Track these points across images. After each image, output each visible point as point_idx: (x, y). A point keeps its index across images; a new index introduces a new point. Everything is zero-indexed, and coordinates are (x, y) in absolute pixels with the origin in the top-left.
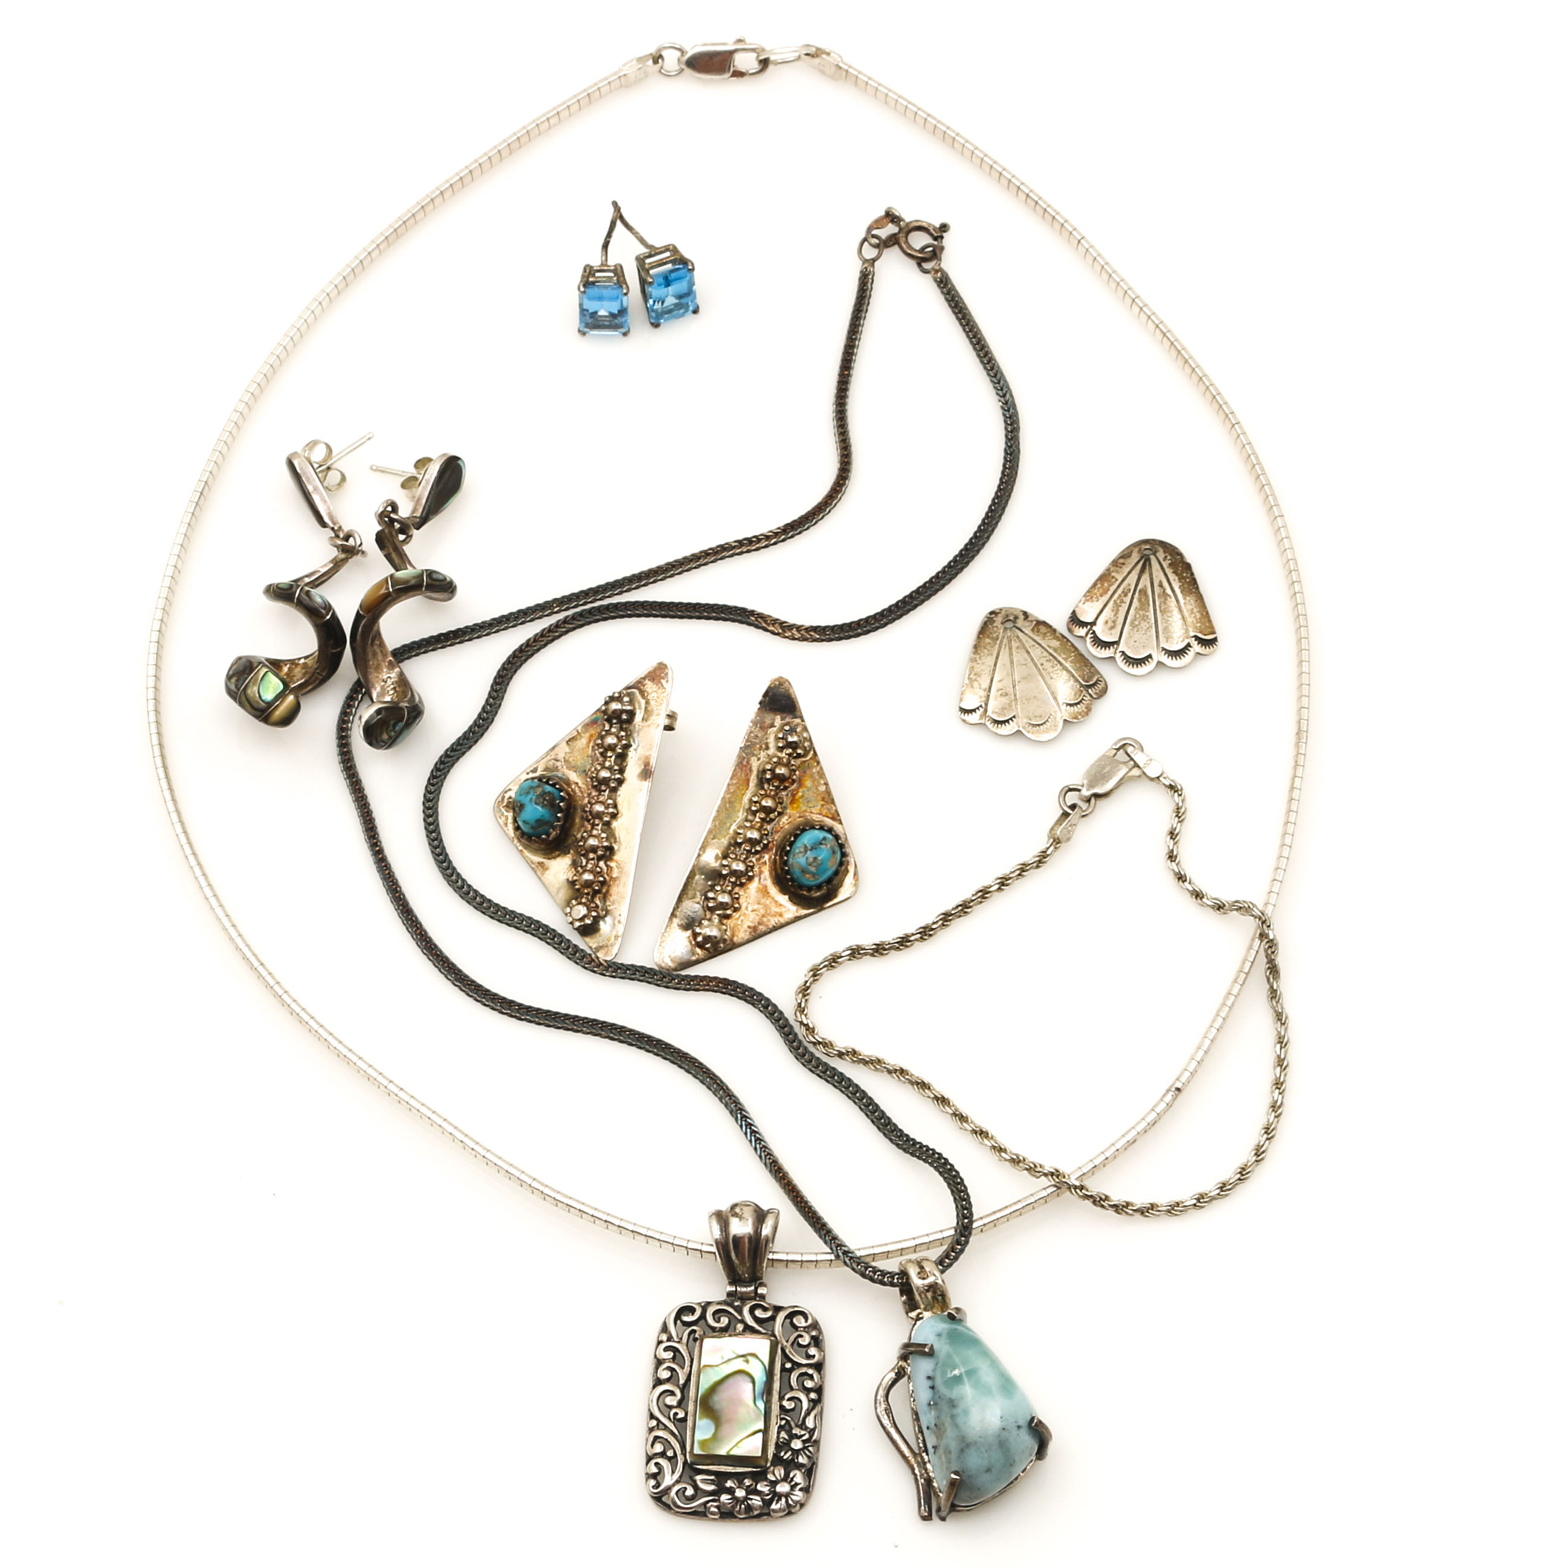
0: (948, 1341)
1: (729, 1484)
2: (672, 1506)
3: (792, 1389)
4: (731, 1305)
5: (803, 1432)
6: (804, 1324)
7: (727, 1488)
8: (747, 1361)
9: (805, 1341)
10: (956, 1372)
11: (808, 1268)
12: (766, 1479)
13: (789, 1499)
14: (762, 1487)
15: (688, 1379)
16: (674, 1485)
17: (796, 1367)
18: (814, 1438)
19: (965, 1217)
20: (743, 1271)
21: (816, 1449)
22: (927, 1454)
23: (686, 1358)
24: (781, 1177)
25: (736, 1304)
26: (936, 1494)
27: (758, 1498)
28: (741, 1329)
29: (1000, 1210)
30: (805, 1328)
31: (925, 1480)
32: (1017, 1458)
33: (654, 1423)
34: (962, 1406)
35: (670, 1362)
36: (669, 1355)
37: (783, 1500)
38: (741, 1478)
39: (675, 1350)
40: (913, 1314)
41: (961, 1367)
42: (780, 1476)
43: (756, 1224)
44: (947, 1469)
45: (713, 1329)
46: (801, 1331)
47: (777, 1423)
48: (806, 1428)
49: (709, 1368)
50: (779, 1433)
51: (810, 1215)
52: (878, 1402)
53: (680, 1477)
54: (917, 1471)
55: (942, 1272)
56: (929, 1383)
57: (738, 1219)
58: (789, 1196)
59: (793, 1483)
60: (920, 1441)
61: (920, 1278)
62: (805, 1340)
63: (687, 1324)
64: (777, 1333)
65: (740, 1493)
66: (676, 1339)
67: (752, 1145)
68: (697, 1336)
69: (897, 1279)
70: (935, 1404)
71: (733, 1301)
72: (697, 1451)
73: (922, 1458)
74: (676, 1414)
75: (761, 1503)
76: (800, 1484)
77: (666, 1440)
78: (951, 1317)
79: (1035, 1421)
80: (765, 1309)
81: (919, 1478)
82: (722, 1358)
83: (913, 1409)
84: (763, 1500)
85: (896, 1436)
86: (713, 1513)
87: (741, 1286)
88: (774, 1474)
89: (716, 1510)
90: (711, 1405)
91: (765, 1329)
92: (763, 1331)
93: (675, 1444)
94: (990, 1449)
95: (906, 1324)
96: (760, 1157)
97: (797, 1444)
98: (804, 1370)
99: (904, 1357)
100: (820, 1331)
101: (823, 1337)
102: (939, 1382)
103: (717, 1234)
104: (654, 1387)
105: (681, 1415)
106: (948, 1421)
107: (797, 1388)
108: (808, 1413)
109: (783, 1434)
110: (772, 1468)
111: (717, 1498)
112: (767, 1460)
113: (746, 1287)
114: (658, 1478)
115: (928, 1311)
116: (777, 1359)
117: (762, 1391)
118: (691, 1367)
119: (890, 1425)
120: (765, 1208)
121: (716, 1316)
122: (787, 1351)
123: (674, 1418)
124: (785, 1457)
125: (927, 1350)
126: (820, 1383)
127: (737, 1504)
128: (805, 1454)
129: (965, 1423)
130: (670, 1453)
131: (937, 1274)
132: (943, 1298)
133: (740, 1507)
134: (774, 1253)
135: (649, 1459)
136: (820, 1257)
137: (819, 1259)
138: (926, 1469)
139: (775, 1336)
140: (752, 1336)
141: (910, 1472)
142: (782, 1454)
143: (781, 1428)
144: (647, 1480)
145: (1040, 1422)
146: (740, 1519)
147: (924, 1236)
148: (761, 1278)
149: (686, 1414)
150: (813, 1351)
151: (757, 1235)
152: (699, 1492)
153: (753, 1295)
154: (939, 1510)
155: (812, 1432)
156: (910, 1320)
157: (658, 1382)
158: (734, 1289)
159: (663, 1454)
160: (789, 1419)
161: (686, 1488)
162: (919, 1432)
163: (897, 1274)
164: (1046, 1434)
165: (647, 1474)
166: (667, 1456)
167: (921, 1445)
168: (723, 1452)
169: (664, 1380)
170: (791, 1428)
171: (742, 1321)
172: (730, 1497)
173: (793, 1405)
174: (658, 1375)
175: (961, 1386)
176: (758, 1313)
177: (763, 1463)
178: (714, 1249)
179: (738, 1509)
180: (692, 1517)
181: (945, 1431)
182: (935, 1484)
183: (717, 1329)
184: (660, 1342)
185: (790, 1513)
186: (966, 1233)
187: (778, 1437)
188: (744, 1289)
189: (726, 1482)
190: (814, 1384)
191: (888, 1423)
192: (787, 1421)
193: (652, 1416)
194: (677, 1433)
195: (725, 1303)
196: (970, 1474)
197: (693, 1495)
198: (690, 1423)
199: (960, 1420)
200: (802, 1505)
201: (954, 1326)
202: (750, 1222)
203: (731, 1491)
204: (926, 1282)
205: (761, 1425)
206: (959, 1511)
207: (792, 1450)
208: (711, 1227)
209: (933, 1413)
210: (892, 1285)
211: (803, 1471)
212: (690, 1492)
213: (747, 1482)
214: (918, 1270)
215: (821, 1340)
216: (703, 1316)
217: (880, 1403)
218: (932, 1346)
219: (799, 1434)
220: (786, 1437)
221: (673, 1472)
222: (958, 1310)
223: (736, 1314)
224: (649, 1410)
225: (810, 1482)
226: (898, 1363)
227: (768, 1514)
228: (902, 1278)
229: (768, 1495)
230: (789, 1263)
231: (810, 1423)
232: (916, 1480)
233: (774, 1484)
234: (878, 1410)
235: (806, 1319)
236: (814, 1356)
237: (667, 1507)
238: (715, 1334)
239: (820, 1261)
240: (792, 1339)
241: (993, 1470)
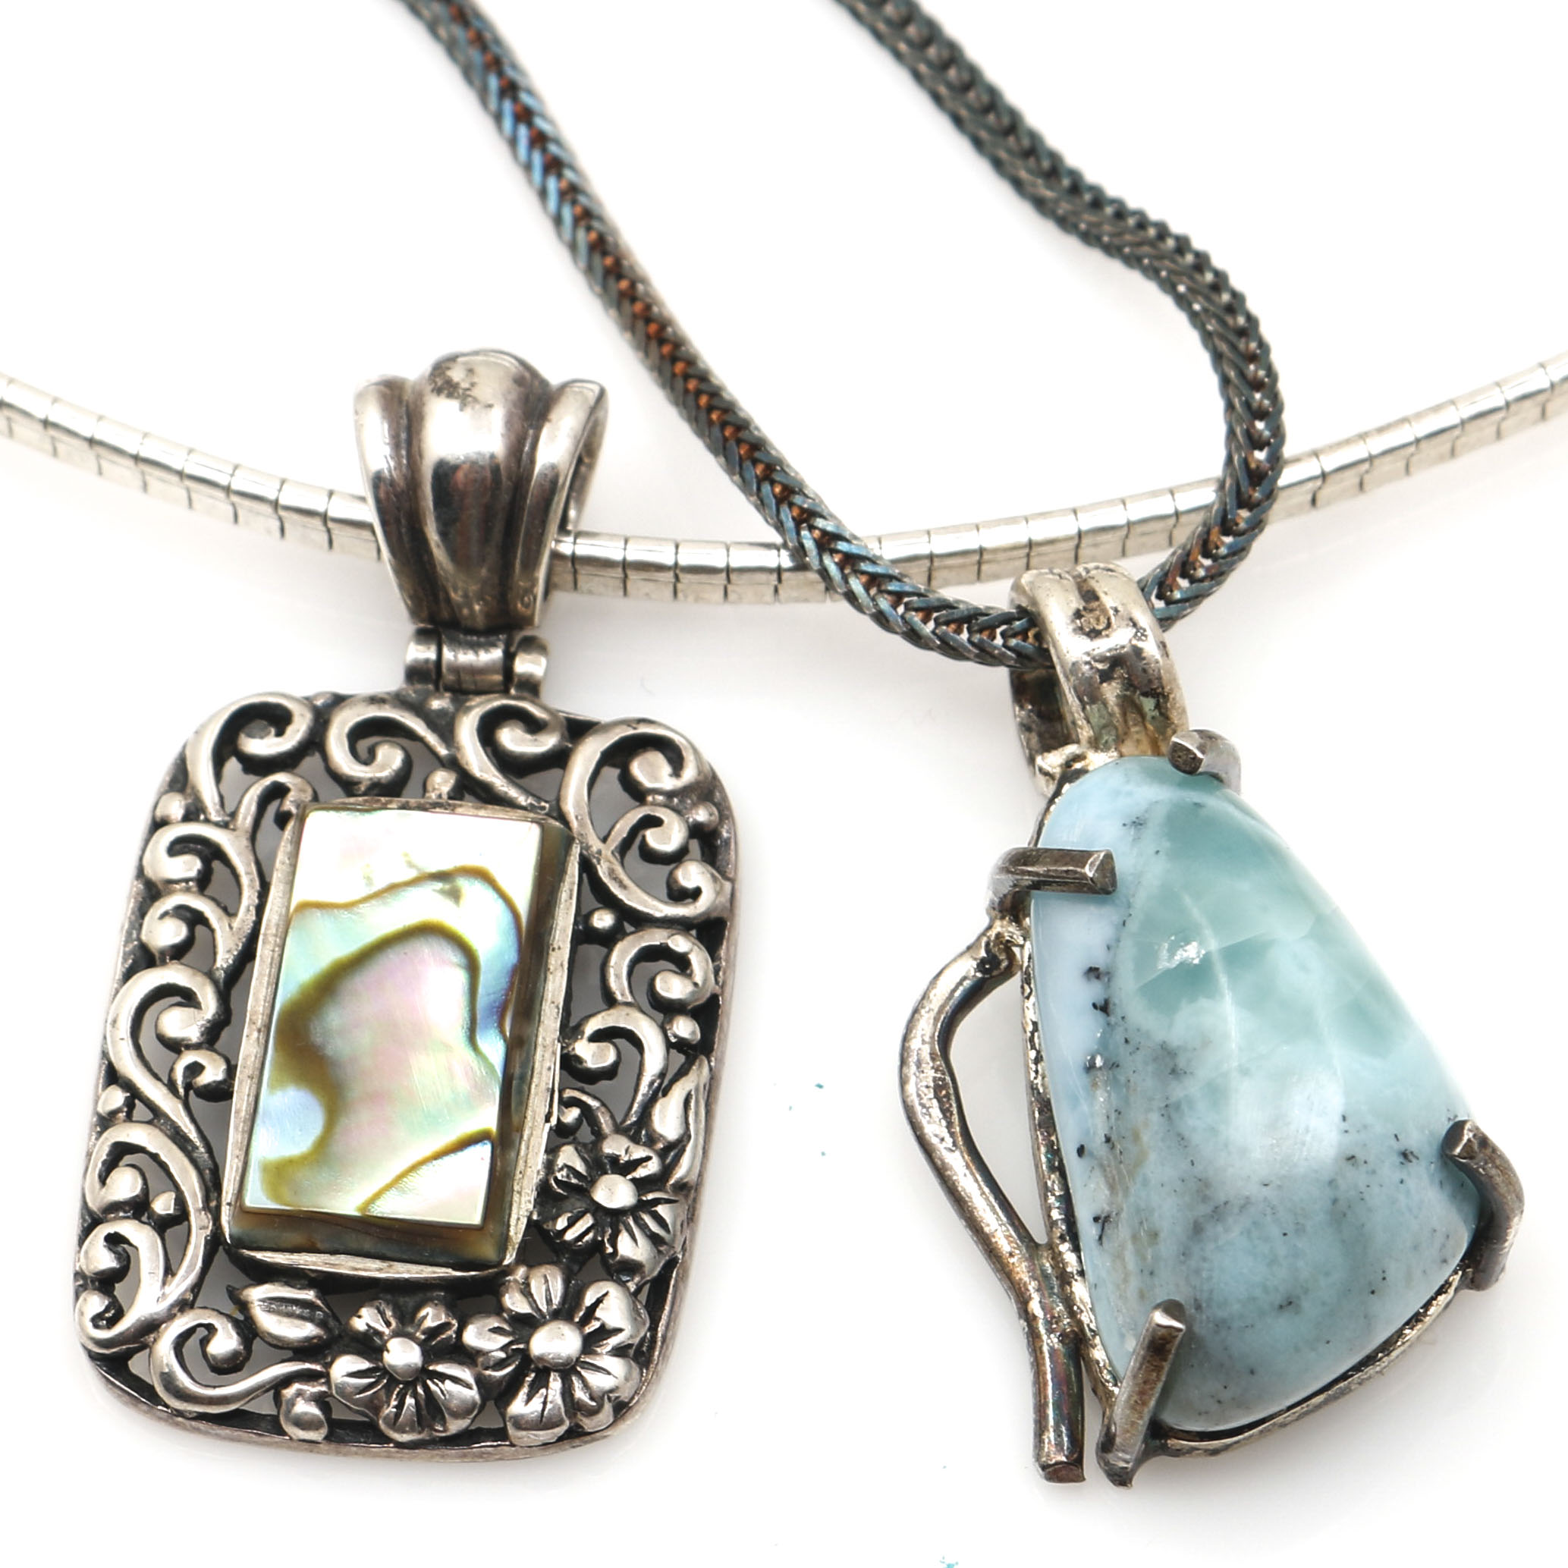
0: (1167, 844)
1: (366, 1319)
2: (160, 1390)
3: (610, 1001)
4: (418, 709)
5: (639, 1152)
6: (669, 783)
7: (358, 1333)
8: (455, 895)
9: (667, 839)
10: (1191, 953)
11: (697, 599)
12: (499, 1310)
13: (577, 1384)
14: (481, 1336)
15: (247, 955)
16: (170, 1317)
17: (629, 928)
18: (679, 1173)
19: (1257, 443)
20: (466, 596)
21: (683, 1217)
22: (1076, 1249)
23: (245, 880)
24: (622, 295)
25: (436, 704)
26: (1099, 1389)
27: (466, 1374)
28: (445, 789)
29: (1381, 430)
30: (670, 795)
31: (1063, 1337)
32: (1395, 1271)
33: (116, 1098)
34: (1203, 1072)
35: (188, 890)
36: (188, 866)
37: (555, 1384)
38: (410, 1302)
39: (211, 854)
40: (1053, 761)
41: (1208, 932)
42: (549, 1301)
43: (517, 426)
44: (1142, 1296)
45: (348, 786)
46: (654, 804)
47: (547, 1119)
48: (651, 1140)
49: (318, 913)
50: (552, 1150)
51: (714, 416)
52: (912, 1060)
53: (196, 1288)
54: (1035, 1307)
55: (1165, 622)
56: (1094, 991)
57: (454, 404)
58: (647, 354)
59: (595, 1325)
60: (1052, 1200)
61: (1080, 630)
62: (669, 837)
63: (257, 766)
64: (570, 807)
65: (403, 1354)
66: (214, 817)
67: (530, 181)
68: (288, 805)
69: (1003, 634)
70: (1112, 1065)
71: (427, 696)
72: (257, 1197)
73: (1057, 1257)
74: (195, 1069)
75: (473, 1394)
76: (620, 1330)
77: (155, 1157)
78: (1186, 764)
79: (1467, 1135)
80: (534, 726)
81: (1042, 1329)
82: (369, 880)
83: (1033, 1088)
84: (480, 1381)
85: (969, 1184)
86: (302, 1423)
87: (457, 644)
88: (526, 1292)
89: (314, 1410)
90: (318, 1039)
91: (527, 792)
92: (522, 800)
93: (183, 1170)
94: (1300, 1229)
95: (1030, 793)
96: (558, 220)
97: (613, 1192)
98: (655, 937)
99: (1012, 907)
100: (724, 812)
101: (733, 830)
102: (1127, 988)
103: (381, 457)
104: (128, 975)
105: (213, 1073)
106: (1151, 1127)
107: (630, 999)
108: (661, 1090)
109: (569, 1156)
110: (521, 1271)
111: (318, 1368)
112: (504, 1242)
113: (475, 647)
114: (119, 1289)
115: (1106, 748)
116: (564, 895)
117: (499, 997)
118: (260, 909)
119: (949, 1141)
120: (554, 377)
121: (363, 745)
122: (602, 871)
123: (188, 1087)
124: (570, 1236)
125: (1089, 871)
126: (712, 987)
127: (389, 1389)
128: (644, 1227)
129: (1213, 1131)
130: (163, 1205)
131: (1145, 620)
132: (1158, 706)
133: (400, 1406)
134: (578, 535)
135: (91, 1221)
136: (741, 558)
137: (735, 563)
138: (1069, 1302)
139: (562, 817)
140: (482, 813)
141: (1011, 1307)
142: (561, 1223)
143: (562, 1133)
144: (77, 1297)
145: (1484, 1142)
146: (400, 1445)
147: (1110, 503)
148: (528, 621)
149: (231, 1071)
150: (692, 874)
151: (519, 461)
152: (257, 1344)
153: (498, 678)
154: (1107, 1444)
155: (672, 1151)
156: (1041, 780)
157: (144, 958)
158: (431, 654)
159: (139, 1208)
160: (594, 1103)
161: (211, 1329)
162: (1052, 1169)
163: (1007, 619)
164: (1503, 1189)
165: (79, 1275)
166: (152, 1214)
167: (1056, 1215)
168: (346, 1203)
169: (163, 953)
170: (599, 1136)
171: (453, 764)
172: (364, 1365)
173: (610, 1057)
174: (144, 937)
175: (1203, 1002)
176: (512, 739)
177: (488, 1252)
178: (368, 513)
179: (390, 1410)
180: (226, 1431)
181: (1139, 1162)
182: (1098, 1354)
183: (363, 788)
184: (158, 824)
185: (575, 1434)
186: (1257, 495)
187: (549, 1166)
188: (465, 657)
189: (355, 1313)
190: (690, 988)
191: (945, 1133)
192: (586, 1109)
193: (112, 1076)
194: (193, 1134)
195: (400, 700)
196: (1221, 1314)
197: (235, 1354)
198: (240, 1101)
199: (1194, 1123)
200: (621, 1409)
201: (1193, 796)
202: (497, 418)
203: (369, 1346)
204: (1103, 646)
205: (488, 1118)
206: (1178, 1453)
207: (597, 1210)
208: (359, 428)
209: (1101, 1097)
210: (986, 656)
211: (632, 1287)
212: (225, 1342)
213: (431, 1316)
214: (1076, 603)
215: (727, 842)
216: (315, 743)
217: (919, 1064)
218: (1109, 857)
219: (624, 1158)
220: (580, 1167)
221: (169, 1271)
222: (1208, 738)
223: (432, 739)
224: (105, 1055)
225: (654, 1328)
226: (990, 927)
227: (501, 1435)
228: (1023, 634)
229: (500, 1364)
230: (633, 575)
231: (667, 1121)
232: (1033, 1336)
233: (526, 1325)
234: (911, 1088)
235: (676, 761)
236: (696, 893)
237: (142, 1393)
238: (352, 800)
239: (742, 570)
240: (622, 829)
241: (1306, 1304)
